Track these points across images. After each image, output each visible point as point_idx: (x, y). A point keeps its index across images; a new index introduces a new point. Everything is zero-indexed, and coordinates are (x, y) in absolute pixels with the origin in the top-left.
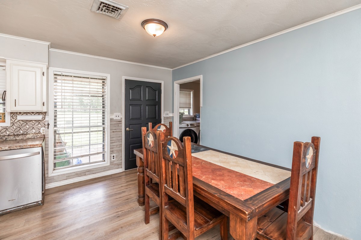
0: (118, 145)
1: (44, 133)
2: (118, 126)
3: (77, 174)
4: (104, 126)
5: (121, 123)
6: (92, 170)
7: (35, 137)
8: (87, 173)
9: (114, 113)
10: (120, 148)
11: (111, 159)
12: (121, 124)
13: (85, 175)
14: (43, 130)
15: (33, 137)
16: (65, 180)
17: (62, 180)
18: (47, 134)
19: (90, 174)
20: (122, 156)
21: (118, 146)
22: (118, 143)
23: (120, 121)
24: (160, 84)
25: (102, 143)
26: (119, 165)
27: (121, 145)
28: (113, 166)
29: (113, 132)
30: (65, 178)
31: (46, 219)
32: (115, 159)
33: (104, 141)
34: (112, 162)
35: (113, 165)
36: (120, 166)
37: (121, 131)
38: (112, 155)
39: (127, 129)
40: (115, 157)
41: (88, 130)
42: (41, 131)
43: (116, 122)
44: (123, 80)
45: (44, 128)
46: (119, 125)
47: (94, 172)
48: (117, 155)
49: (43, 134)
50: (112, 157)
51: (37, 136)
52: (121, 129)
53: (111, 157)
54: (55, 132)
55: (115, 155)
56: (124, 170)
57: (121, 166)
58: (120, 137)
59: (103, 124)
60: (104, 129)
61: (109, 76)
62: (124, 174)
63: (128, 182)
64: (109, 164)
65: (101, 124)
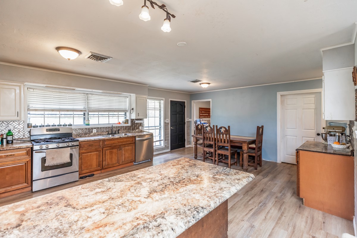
2: (167, 126)
4: (160, 126)
5: (169, 125)
9: (166, 119)
10: (168, 138)
20: (169, 143)
24: (185, 102)
29: (166, 129)
33: (160, 134)
35: (166, 147)
37: (169, 129)
39: (172, 128)
44: (170, 101)
45: (141, 127)
47: (159, 150)
48: (167, 142)
50: (165, 143)
56: (170, 150)
57: (169, 148)
58: (168, 132)
59: (160, 125)
60: (160, 128)
61: (164, 99)
62: (170, 152)
63: (180, 154)
64: (164, 147)
65: (159, 125)
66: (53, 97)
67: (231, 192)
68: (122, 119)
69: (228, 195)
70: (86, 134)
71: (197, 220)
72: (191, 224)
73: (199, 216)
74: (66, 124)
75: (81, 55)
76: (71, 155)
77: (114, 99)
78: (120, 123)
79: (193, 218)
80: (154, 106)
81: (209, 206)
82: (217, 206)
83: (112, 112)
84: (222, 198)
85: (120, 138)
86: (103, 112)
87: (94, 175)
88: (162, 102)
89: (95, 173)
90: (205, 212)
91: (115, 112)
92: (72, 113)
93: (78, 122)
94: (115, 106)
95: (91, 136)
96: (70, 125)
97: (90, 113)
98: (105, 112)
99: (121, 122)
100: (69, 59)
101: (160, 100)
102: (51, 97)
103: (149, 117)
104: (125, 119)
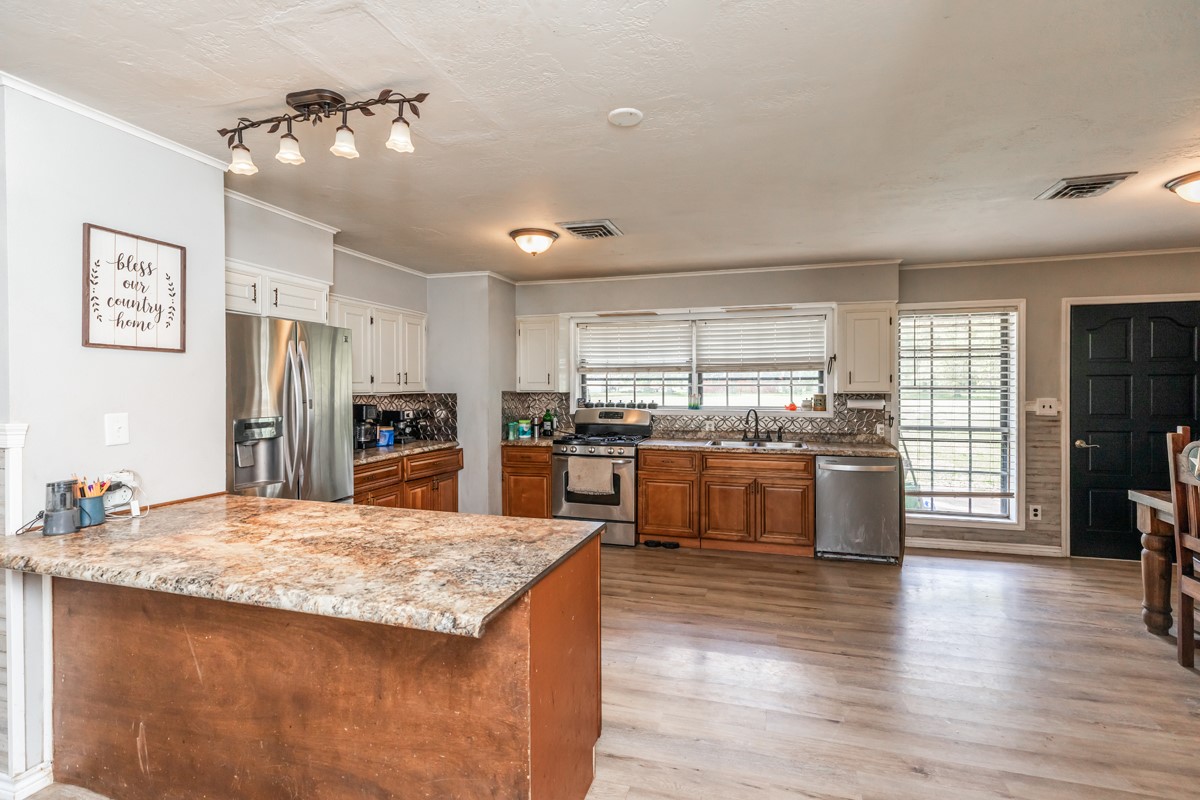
0: (1049, 483)
2: (1050, 432)
3: (945, 532)
4: (1006, 430)
5: (1059, 426)
6: (979, 531)
7: (869, 441)
8: (967, 535)
9: (1038, 400)
10: (1055, 492)
11: (1027, 515)
12: (1056, 429)
14: (881, 429)
20: (1060, 515)
21: (1050, 486)
22: (1048, 479)
23: (1056, 421)
25: (999, 471)
26: (1052, 536)
27: (1059, 484)
28: (1032, 535)
29: (1035, 447)
30: (921, 533)
32: (1039, 518)
33: (1004, 466)
34: (1031, 525)
35: (1034, 531)
36: (1054, 540)
37: (1059, 448)
38: (1032, 507)
39: (1078, 443)
40: (1039, 513)
41: (967, 437)
42: (879, 431)
43: (1043, 421)
44: (1063, 309)
45: (882, 426)
46: (1053, 430)
47: (983, 537)
48: (1045, 508)
49: (881, 435)
50: (1032, 513)
52: (1059, 442)
53: (1027, 510)
55: (1039, 507)
56: (1068, 554)
57: (1057, 540)
58: (1054, 462)
59: (1005, 425)
60: (1005, 436)
61: (1022, 304)
62: (1068, 562)
63: (1092, 581)
64: (1022, 527)
65: (997, 425)
66: (621, 339)
67: (311, 602)
68: (806, 394)
69: (291, 602)
70: (687, 432)
71: (177, 592)
72: (163, 588)
73: (186, 587)
74: (644, 402)
75: (558, 241)
76: (616, 479)
77: (775, 327)
78: (793, 407)
79: (177, 582)
80: (929, 343)
81: (222, 587)
82: (236, 600)
83: (768, 370)
84: (268, 596)
85: (753, 453)
86: (738, 371)
87: (677, 546)
88: (1013, 318)
89: (683, 542)
90: (203, 589)
91: (776, 370)
93: (676, 399)
94: (780, 350)
95: (699, 439)
96: (653, 406)
97: (705, 375)
98: (742, 371)
99: (798, 403)
100: (534, 254)
101: (1004, 311)
102: (617, 339)
103: (932, 389)
104: (816, 396)
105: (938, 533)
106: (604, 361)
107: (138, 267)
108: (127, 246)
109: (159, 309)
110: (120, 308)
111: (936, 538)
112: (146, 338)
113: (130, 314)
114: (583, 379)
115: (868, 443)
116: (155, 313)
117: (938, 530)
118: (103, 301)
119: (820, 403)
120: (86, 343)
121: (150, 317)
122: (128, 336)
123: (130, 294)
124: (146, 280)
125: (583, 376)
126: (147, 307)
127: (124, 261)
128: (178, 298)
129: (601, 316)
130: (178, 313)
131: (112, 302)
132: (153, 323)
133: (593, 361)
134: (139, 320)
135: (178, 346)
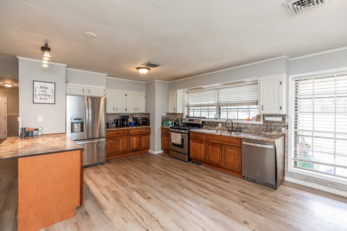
1: (285, 133)
7: (277, 134)
8: (329, 185)
13: (327, 186)
14: (284, 130)
15: (276, 135)
16: (303, 180)
17: (300, 180)
18: (287, 133)
19: (333, 188)
30: (304, 179)
31: (272, 200)
41: (333, 137)
42: (283, 131)
45: (284, 128)
49: (283, 133)
51: (279, 134)
54: (296, 133)
68: (253, 114)
70: (212, 127)
76: (182, 140)
78: (249, 119)
87: (201, 164)
92: (207, 108)
93: (211, 116)
98: (231, 106)
100: (143, 74)
103: (313, 113)
104: (257, 115)
105: (313, 180)
106: (193, 103)
107: (45, 88)
108: (42, 84)
109: (50, 96)
110: (41, 96)
111: (312, 182)
112: (46, 102)
113: (43, 97)
114: (189, 109)
115: (277, 135)
116: (49, 96)
117: (312, 179)
118: (37, 95)
119: (258, 117)
120: (33, 103)
121: (48, 97)
122: (42, 101)
123: (43, 93)
124: (47, 90)
125: (189, 108)
126: (47, 95)
127: (42, 87)
128: (54, 93)
129: (190, 89)
130: (54, 96)
131: (39, 95)
132: (48, 98)
133: (191, 104)
134: (45, 98)
135: (54, 103)
